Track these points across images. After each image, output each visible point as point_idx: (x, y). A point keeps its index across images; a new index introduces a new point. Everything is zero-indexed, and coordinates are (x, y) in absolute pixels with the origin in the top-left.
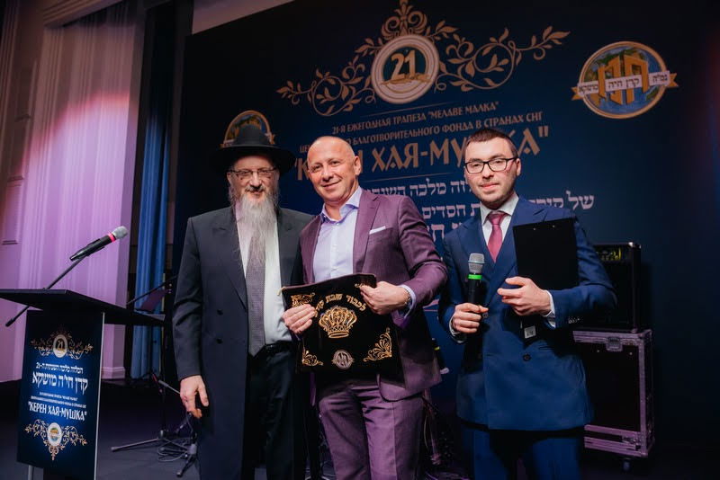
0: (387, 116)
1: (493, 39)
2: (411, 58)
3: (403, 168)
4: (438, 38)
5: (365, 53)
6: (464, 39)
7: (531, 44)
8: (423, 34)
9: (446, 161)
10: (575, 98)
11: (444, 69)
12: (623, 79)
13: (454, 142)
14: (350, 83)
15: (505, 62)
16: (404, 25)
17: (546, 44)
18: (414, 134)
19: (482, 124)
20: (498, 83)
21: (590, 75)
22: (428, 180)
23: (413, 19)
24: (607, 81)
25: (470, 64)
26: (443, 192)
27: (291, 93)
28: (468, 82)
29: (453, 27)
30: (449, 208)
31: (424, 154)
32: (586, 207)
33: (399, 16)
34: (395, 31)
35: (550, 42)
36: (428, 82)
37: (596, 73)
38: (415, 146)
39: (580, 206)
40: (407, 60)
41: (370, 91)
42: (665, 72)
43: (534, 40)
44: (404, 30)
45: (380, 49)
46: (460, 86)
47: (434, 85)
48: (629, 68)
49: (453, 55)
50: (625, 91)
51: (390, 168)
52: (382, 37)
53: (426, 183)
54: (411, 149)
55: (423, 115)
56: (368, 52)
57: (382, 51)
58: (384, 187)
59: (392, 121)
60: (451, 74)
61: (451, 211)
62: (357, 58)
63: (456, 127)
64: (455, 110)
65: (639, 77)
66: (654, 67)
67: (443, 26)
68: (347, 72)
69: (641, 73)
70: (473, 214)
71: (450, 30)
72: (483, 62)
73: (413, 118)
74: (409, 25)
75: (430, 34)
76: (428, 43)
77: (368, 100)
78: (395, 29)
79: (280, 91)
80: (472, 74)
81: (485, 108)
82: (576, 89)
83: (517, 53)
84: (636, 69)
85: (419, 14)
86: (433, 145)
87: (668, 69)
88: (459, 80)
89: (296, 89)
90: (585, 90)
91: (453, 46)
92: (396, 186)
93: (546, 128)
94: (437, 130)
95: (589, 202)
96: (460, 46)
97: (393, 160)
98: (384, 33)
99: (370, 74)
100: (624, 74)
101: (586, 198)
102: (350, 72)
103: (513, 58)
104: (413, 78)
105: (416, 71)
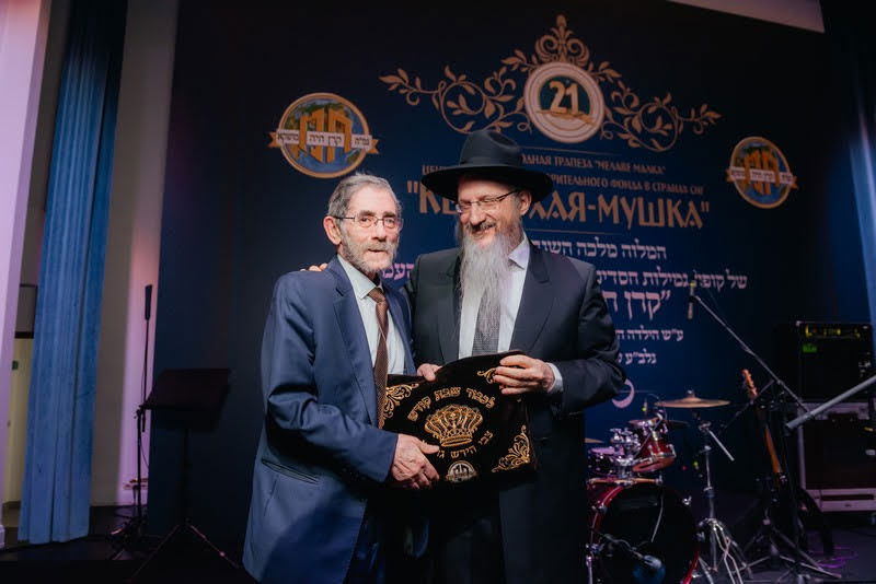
0: (548, 153)
1: (657, 99)
2: (573, 92)
3: (568, 220)
4: (602, 79)
5: (514, 68)
6: (629, 90)
7: (689, 117)
8: (586, 68)
9: (616, 220)
10: (728, 180)
11: (610, 115)
12: (762, 172)
13: (623, 200)
14: (496, 98)
15: (669, 127)
16: (563, 50)
17: (704, 120)
18: (579, 181)
19: (651, 185)
20: (664, 146)
21: (738, 161)
22: (597, 238)
23: (574, 46)
24: (751, 171)
25: (636, 118)
26: (614, 255)
27: (405, 88)
28: (634, 138)
29: (619, 72)
30: (621, 274)
31: (591, 207)
32: (741, 286)
33: (557, 39)
34: (554, 54)
35: (706, 119)
36: (594, 125)
37: (742, 161)
38: (582, 197)
39: (736, 286)
40: (568, 92)
41: (522, 117)
42: (790, 174)
43: (693, 112)
44: (563, 57)
45: (533, 70)
46: (627, 141)
47: (599, 131)
48: (766, 165)
49: (618, 102)
50: (764, 183)
51: (551, 216)
52: (537, 56)
53: (595, 242)
54: (577, 198)
55: (589, 162)
56: (519, 69)
57: (537, 72)
58: (546, 240)
59: (553, 160)
60: (618, 124)
61: (623, 278)
62: (504, 70)
63: (625, 184)
64: (623, 164)
65: (772, 173)
66: (782, 169)
67: (608, 67)
68: (492, 83)
69: (774, 170)
70: (645, 283)
71: (616, 75)
72: (649, 120)
73: (577, 163)
74: (569, 53)
75: (593, 71)
76: (591, 79)
77: (522, 127)
78: (552, 52)
79: (388, 79)
80: (639, 130)
81: (653, 170)
82: (729, 172)
83: (679, 122)
84: (771, 166)
85: (581, 45)
86: (601, 199)
87: (791, 171)
88: (625, 132)
89: (412, 84)
90: (735, 174)
91: (618, 94)
92: (561, 241)
93: (707, 204)
94: (605, 183)
95: (743, 282)
96: (626, 95)
97: (556, 209)
98: (538, 51)
99: (522, 95)
100: (762, 168)
101: (741, 278)
102: (494, 84)
103: (676, 124)
104: (576, 116)
105: (579, 110)
